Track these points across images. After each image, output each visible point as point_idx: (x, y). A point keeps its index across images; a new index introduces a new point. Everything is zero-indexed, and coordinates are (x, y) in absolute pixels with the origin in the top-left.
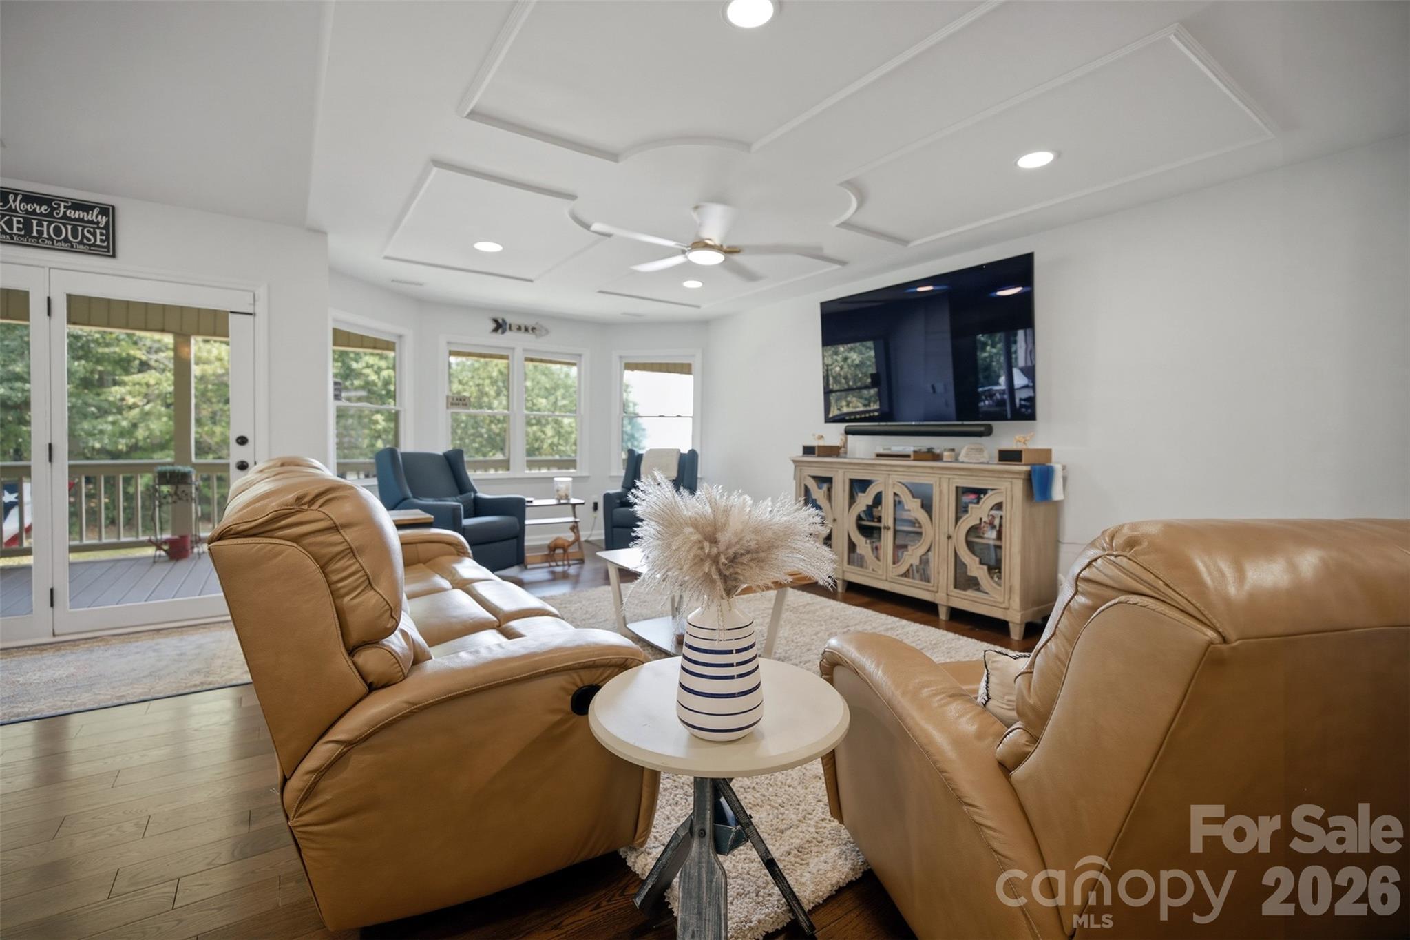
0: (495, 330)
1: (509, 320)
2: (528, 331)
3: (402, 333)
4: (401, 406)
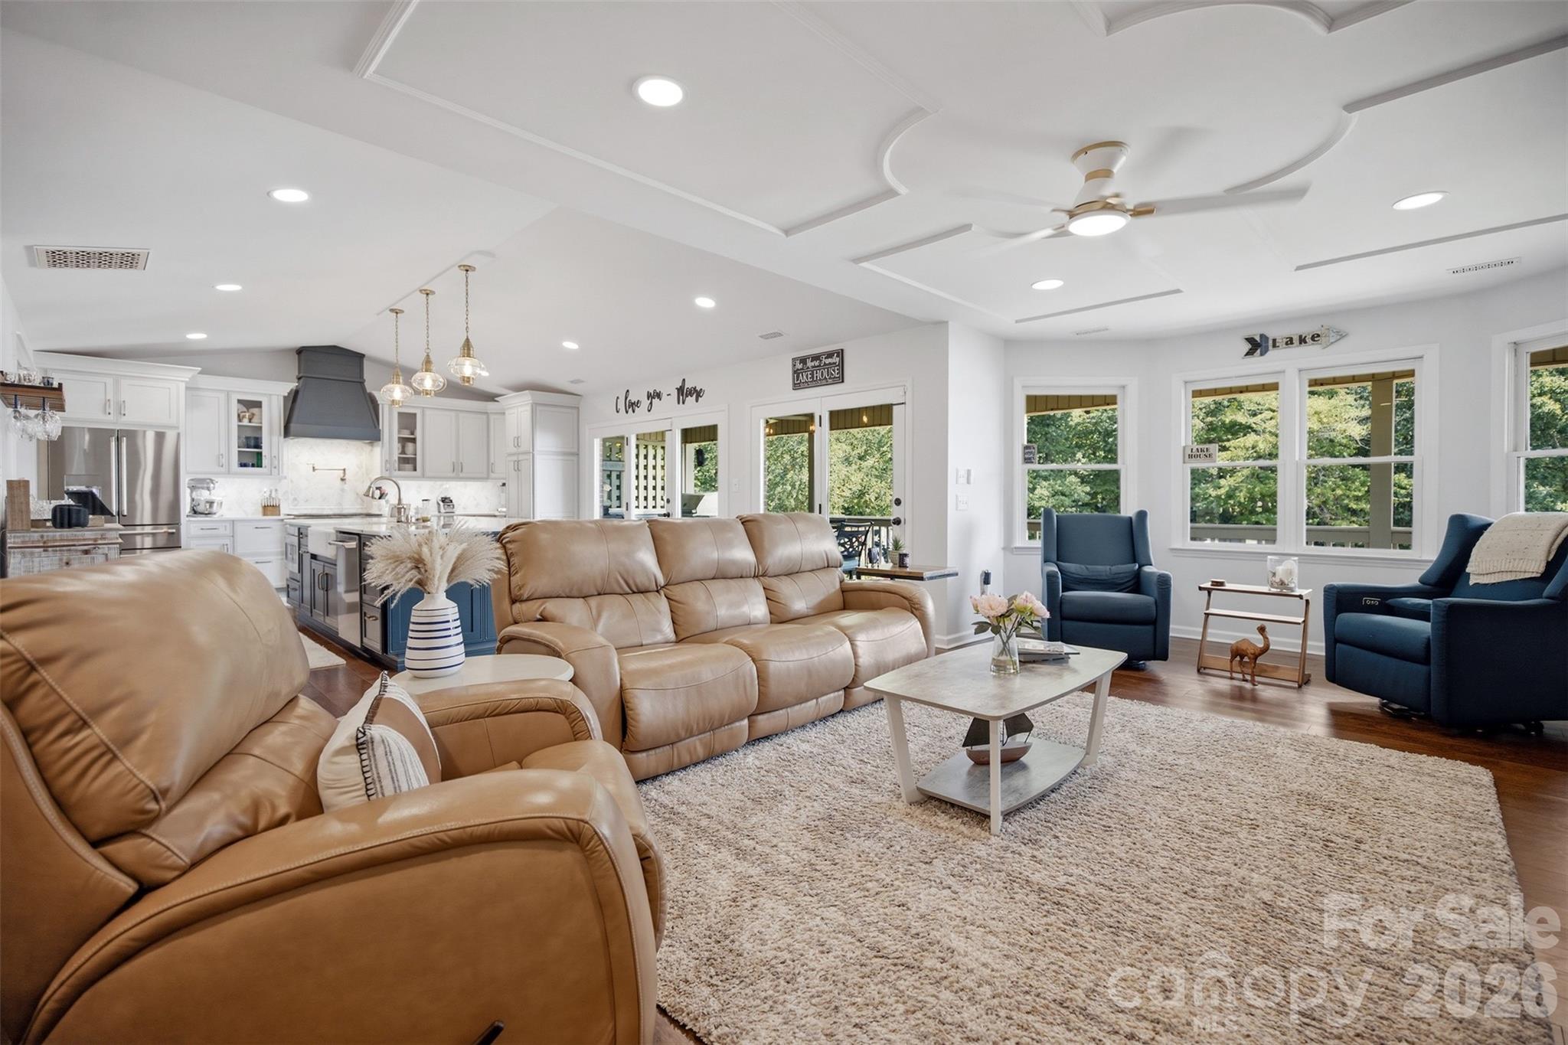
0: (1250, 353)
1: (1271, 334)
2: (1306, 342)
3: (1123, 383)
4: (1124, 464)
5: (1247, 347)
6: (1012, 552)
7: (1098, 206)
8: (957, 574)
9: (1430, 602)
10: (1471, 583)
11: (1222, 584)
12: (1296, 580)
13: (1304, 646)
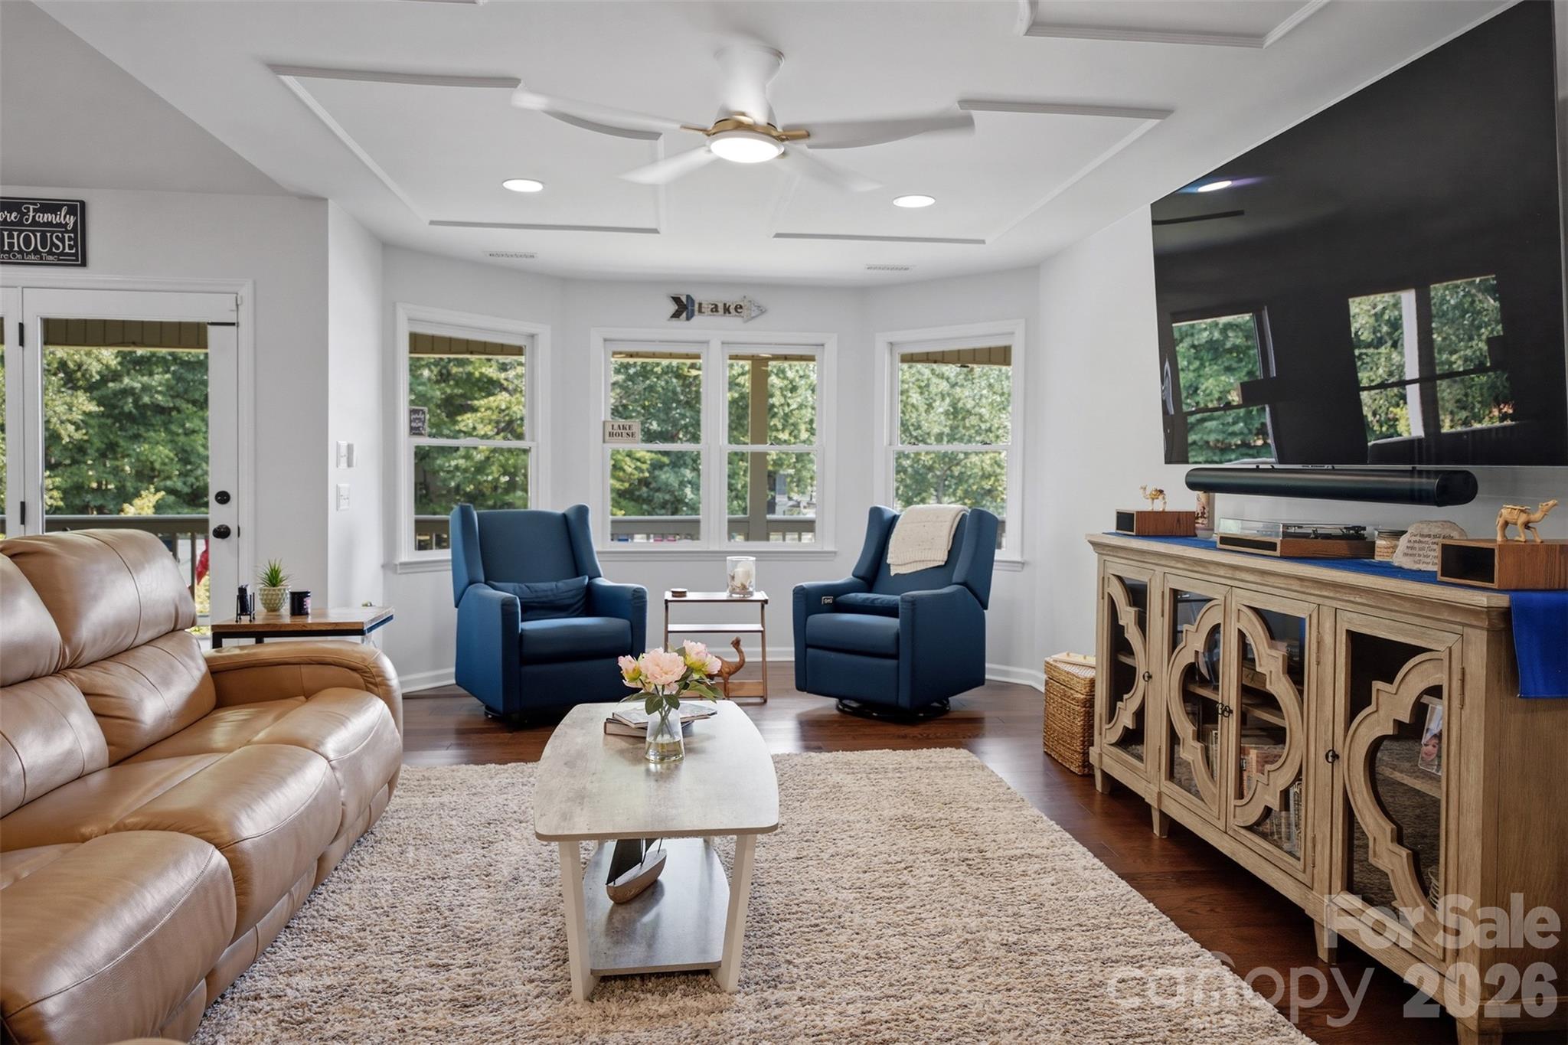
0: (676, 315)
1: (698, 297)
2: (730, 313)
3: (533, 331)
4: (533, 440)
5: (673, 307)
6: (395, 572)
7: (729, 125)
8: (390, 618)
9: (898, 598)
10: (892, 574)
11: (683, 594)
12: (753, 582)
13: (764, 656)
